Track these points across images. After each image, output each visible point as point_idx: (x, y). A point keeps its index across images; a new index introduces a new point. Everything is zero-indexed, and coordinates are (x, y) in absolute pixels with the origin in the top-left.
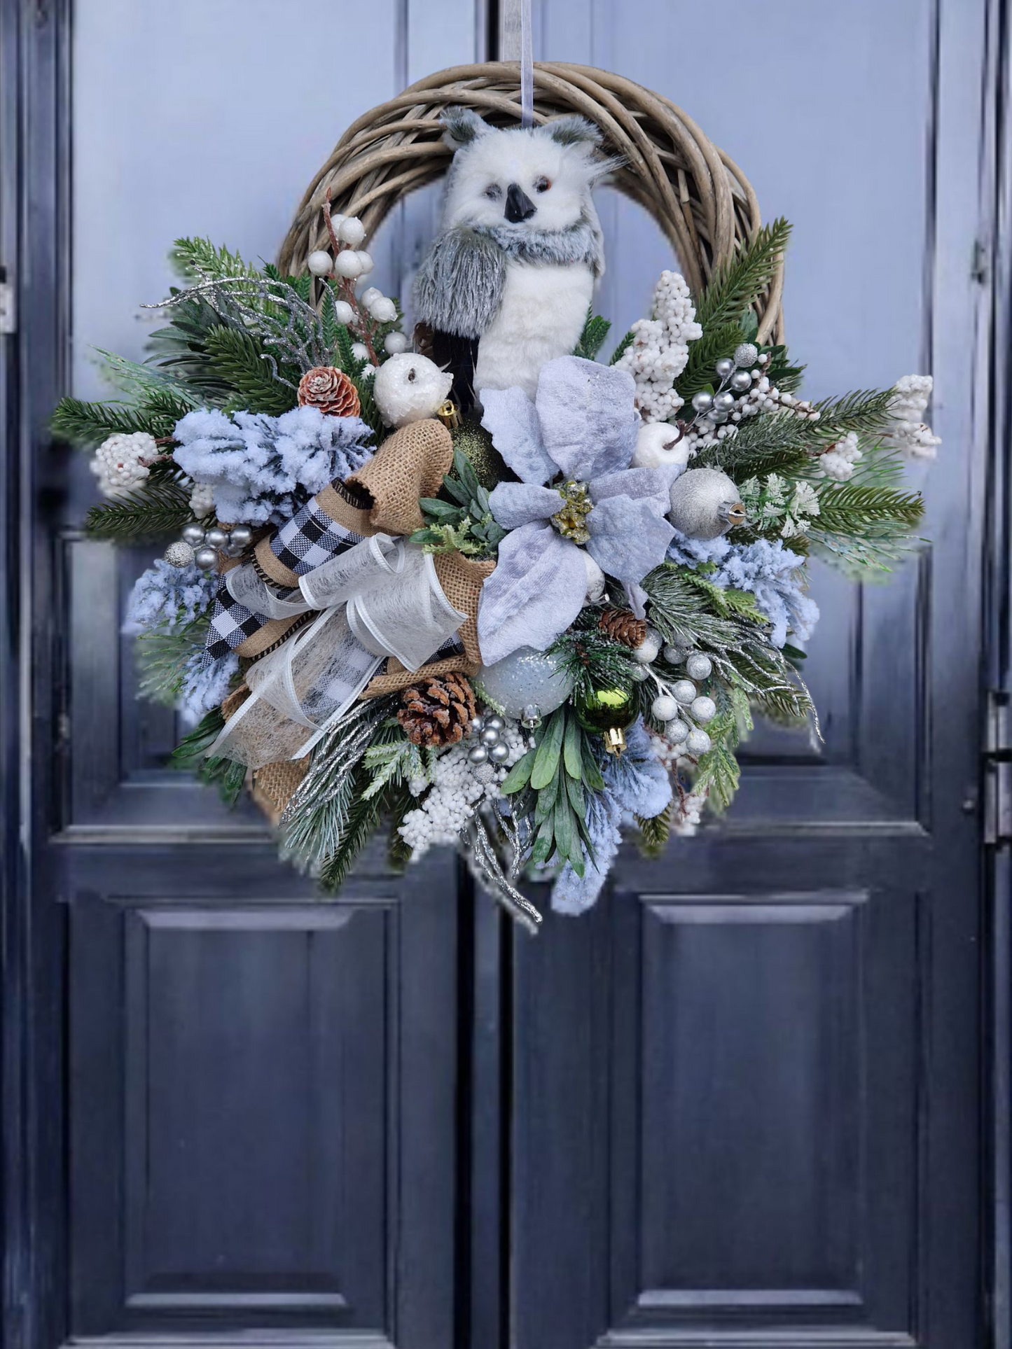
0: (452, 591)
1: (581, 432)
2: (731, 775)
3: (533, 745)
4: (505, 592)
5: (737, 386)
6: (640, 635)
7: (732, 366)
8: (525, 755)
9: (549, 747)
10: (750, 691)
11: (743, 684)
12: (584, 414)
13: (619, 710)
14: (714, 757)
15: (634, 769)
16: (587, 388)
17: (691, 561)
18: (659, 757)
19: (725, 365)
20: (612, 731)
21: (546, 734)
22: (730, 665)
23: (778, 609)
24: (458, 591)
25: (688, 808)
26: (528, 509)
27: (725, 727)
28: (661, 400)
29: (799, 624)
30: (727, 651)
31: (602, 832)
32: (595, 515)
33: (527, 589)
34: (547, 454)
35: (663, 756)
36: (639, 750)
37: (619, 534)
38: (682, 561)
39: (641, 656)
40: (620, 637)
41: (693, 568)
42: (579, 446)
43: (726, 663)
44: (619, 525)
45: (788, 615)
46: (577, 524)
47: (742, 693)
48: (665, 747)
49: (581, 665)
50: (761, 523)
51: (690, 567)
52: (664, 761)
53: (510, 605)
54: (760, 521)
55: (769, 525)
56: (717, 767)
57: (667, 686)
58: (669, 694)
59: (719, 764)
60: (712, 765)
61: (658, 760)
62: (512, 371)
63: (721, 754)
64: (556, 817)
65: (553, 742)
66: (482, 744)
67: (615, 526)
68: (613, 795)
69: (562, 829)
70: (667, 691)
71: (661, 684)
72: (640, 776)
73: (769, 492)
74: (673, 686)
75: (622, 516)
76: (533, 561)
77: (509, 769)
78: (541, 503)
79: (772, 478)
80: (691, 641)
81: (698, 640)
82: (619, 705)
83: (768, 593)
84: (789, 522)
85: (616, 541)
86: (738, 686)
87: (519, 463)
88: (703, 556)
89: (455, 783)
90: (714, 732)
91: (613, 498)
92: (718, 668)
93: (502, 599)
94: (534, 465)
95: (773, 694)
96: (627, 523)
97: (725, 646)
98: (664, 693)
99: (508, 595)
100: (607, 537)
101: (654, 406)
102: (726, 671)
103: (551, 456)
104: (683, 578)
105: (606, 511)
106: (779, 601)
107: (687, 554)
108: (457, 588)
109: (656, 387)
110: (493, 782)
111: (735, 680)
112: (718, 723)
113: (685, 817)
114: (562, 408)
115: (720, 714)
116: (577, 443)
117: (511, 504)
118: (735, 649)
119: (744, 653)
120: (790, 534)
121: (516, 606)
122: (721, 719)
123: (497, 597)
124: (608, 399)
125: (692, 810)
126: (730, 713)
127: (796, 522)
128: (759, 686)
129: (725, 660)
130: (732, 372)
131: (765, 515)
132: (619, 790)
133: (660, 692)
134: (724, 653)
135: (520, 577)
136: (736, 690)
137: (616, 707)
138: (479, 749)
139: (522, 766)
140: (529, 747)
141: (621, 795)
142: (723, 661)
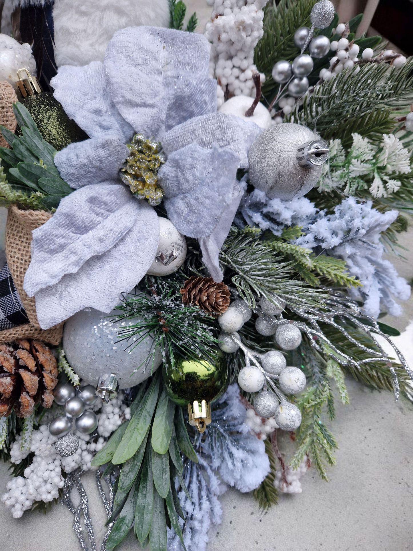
0: (13, 250)
1: (156, 96)
2: (328, 451)
3: (128, 416)
4: (62, 247)
5: (316, 51)
6: (221, 300)
7: (309, 31)
8: (120, 426)
9: (139, 419)
10: (345, 363)
11: (337, 356)
12: (160, 79)
13: (203, 381)
14: (310, 432)
15: (229, 443)
16: (163, 55)
17: (276, 227)
18: (253, 430)
19: (303, 32)
20: (196, 403)
21: (140, 405)
22: (322, 336)
23: (370, 278)
24: (19, 250)
25: (289, 478)
26: (90, 161)
27: (319, 401)
28: (242, 76)
29: (391, 298)
30: (318, 322)
31: (200, 504)
32: (167, 170)
33: (89, 246)
34: (119, 114)
35: (257, 429)
36: (236, 422)
37: (191, 190)
38: (265, 224)
39: (225, 324)
40: (200, 301)
41: (278, 234)
42: (154, 111)
43: (319, 334)
44: (191, 178)
45: (381, 287)
46: (148, 182)
47: (336, 365)
48: (258, 420)
49: (161, 333)
50: (348, 185)
51: (276, 233)
52: (259, 435)
53: (69, 261)
54: (346, 183)
55: (357, 189)
56: (313, 441)
57: (256, 357)
58: (258, 364)
59: (315, 439)
60: (308, 440)
61: (252, 433)
62: (92, 45)
63: (317, 429)
64: (140, 494)
65: (144, 413)
66: (64, 415)
67: (187, 180)
68: (211, 467)
69: (143, 510)
70: (255, 361)
71: (249, 354)
72: (234, 450)
73: (355, 151)
74: (262, 357)
75: (193, 167)
76: (100, 219)
77: (106, 439)
78: (102, 153)
79: (357, 137)
80: (277, 308)
81: (286, 308)
82: (206, 376)
83: (359, 258)
84: (377, 182)
85: (189, 198)
86: (331, 357)
87: (84, 117)
88: (286, 215)
89: (47, 453)
90: (308, 406)
91: (183, 149)
92: (309, 340)
93: (59, 256)
94: (104, 123)
95: (368, 367)
96: (198, 174)
97: (317, 317)
98: (252, 364)
99: (66, 251)
100: (182, 196)
101: (236, 83)
102: (317, 342)
103: (123, 115)
104: (269, 246)
105: (177, 165)
106: (370, 269)
107: (269, 217)
108: (19, 247)
109: (236, 61)
110: (89, 452)
111: (328, 351)
112: (313, 397)
113: (287, 487)
114: (133, 68)
115: (315, 387)
116: (152, 106)
117: (74, 158)
118: (327, 320)
119: (336, 325)
120: (380, 195)
121: (75, 264)
122: (316, 392)
123: (52, 252)
124: (184, 64)
125: (294, 480)
126: (324, 386)
127: (385, 182)
128: (354, 359)
129: (317, 331)
130: (309, 38)
131: (352, 175)
132: (216, 463)
133: (248, 362)
134: (315, 324)
135: (82, 233)
136: (330, 362)
137: (202, 377)
138: (60, 420)
139: (116, 436)
140: (124, 418)
141: (219, 468)
142: (315, 332)
